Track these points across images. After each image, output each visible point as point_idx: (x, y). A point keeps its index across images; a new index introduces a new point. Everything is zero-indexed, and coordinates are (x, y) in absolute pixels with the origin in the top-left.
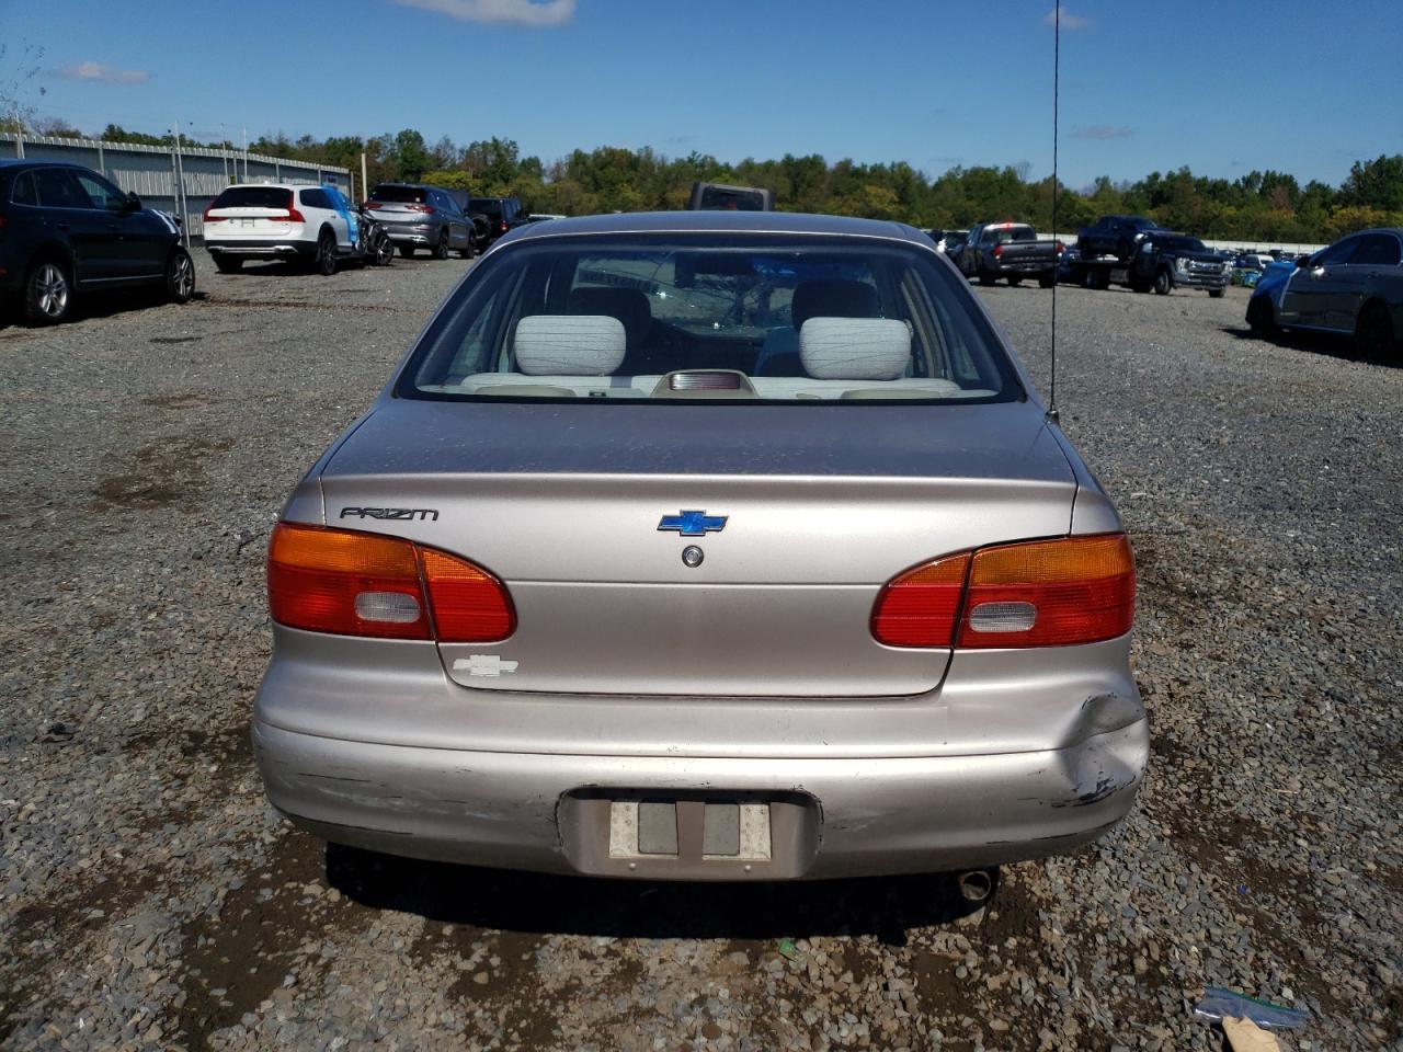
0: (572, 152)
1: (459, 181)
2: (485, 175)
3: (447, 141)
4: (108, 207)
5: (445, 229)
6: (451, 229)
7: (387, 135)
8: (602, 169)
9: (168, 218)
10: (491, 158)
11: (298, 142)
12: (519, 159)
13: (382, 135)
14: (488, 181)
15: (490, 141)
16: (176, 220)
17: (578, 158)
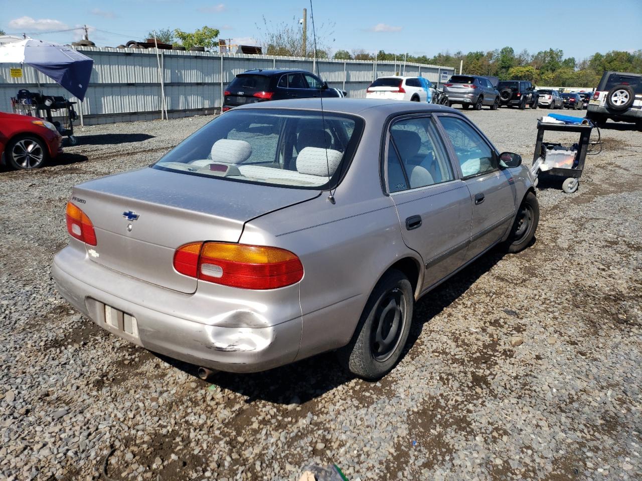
0: (594, 55)
1: (528, 71)
2: (543, 68)
3: (525, 52)
4: (316, 88)
5: (482, 96)
6: (485, 96)
7: (496, 50)
8: (609, 63)
9: (340, 92)
10: (548, 59)
11: (455, 55)
12: (563, 59)
13: (494, 50)
14: (543, 71)
15: (549, 50)
16: (344, 93)
17: (598, 57)
